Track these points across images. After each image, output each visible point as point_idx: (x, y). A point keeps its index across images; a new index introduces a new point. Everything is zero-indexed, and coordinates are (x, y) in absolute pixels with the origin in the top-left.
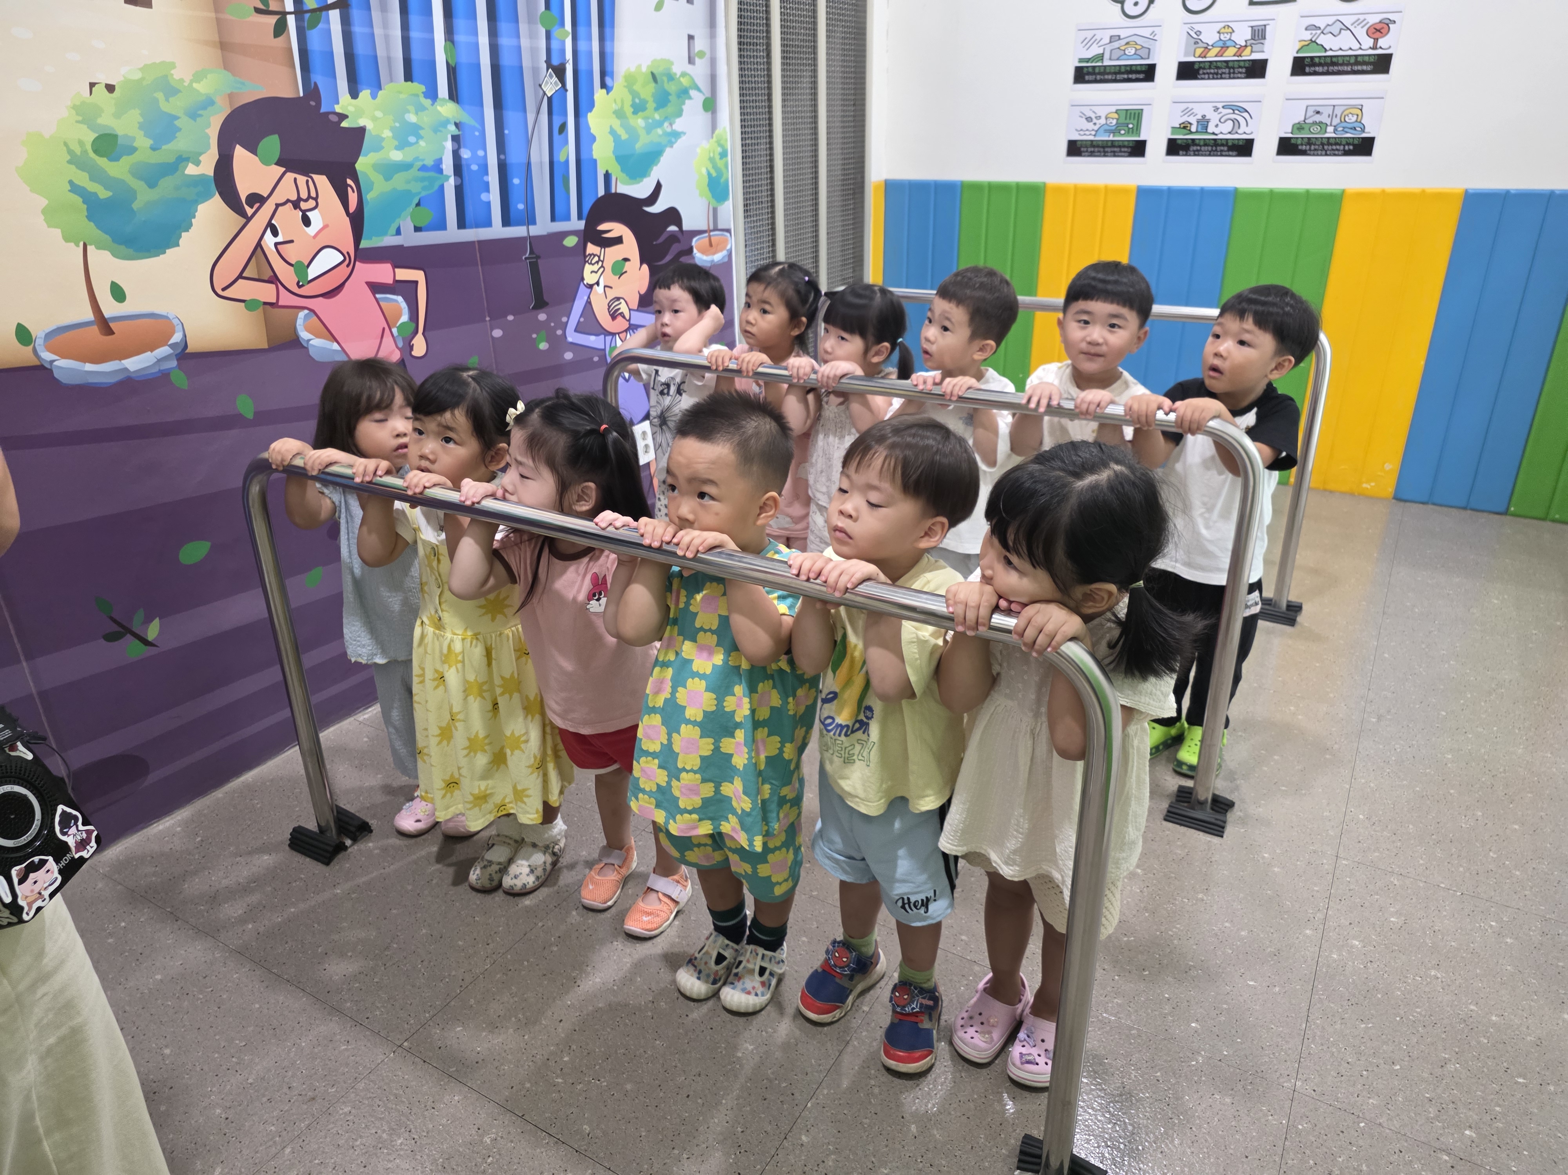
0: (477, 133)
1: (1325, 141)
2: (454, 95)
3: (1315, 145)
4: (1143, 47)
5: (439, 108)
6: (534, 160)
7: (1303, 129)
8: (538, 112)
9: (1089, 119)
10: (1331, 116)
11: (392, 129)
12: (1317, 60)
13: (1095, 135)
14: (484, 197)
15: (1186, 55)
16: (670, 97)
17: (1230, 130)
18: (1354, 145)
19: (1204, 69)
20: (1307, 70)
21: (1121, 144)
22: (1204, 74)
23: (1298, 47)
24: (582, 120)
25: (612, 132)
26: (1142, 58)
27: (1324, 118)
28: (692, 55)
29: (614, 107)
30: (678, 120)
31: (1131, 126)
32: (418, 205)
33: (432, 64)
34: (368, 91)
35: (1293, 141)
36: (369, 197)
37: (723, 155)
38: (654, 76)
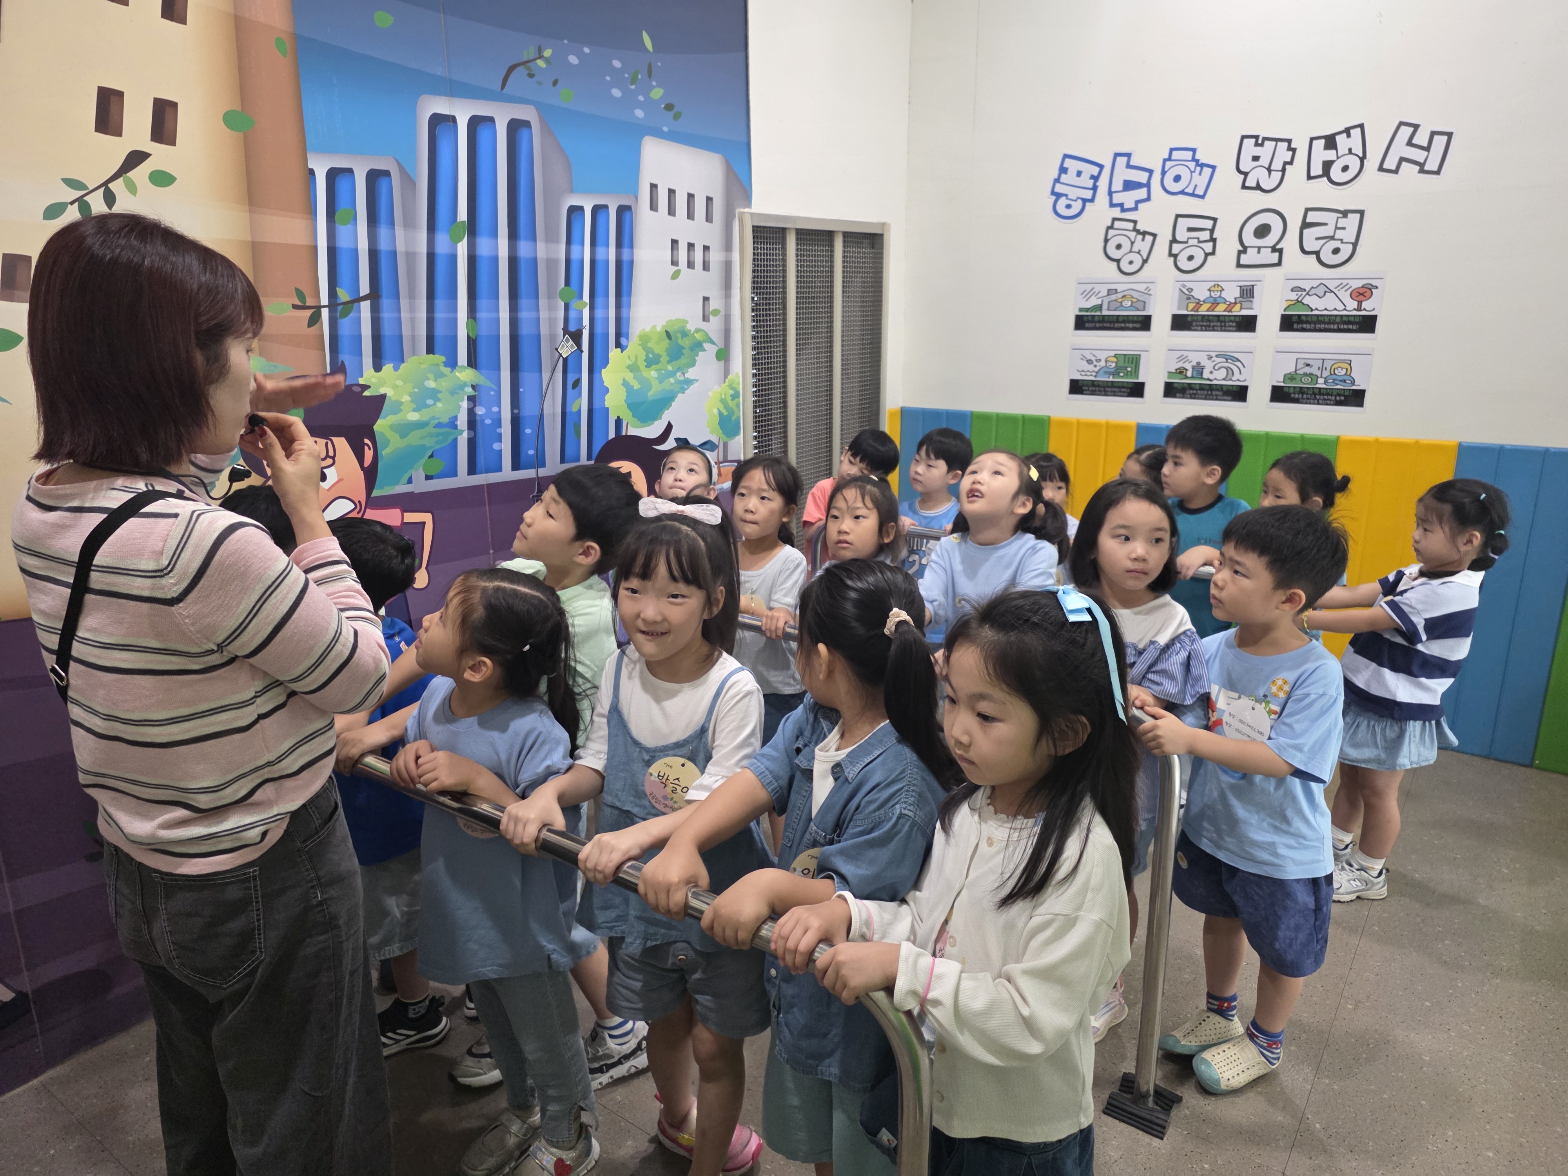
0: (492, 393)
1: (1317, 391)
2: (472, 362)
3: (1307, 394)
4: (1138, 300)
5: (458, 374)
6: (545, 412)
7: (1294, 379)
8: (553, 371)
9: (1090, 362)
10: (1322, 369)
11: (411, 395)
12: (1304, 318)
13: (1095, 376)
14: (496, 446)
15: (1179, 308)
16: (684, 351)
17: (1224, 376)
18: (1345, 396)
19: (1197, 321)
20: (1295, 326)
21: (1120, 384)
22: (1197, 326)
23: (1285, 305)
24: (596, 376)
25: (625, 383)
26: (1138, 310)
27: (1314, 371)
28: (706, 313)
29: (628, 362)
30: (690, 370)
31: (1129, 369)
32: (431, 456)
33: (454, 339)
34: (392, 365)
35: (1285, 390)
36: (384, 453)
37: (735, 396)
38: (668, 333)
